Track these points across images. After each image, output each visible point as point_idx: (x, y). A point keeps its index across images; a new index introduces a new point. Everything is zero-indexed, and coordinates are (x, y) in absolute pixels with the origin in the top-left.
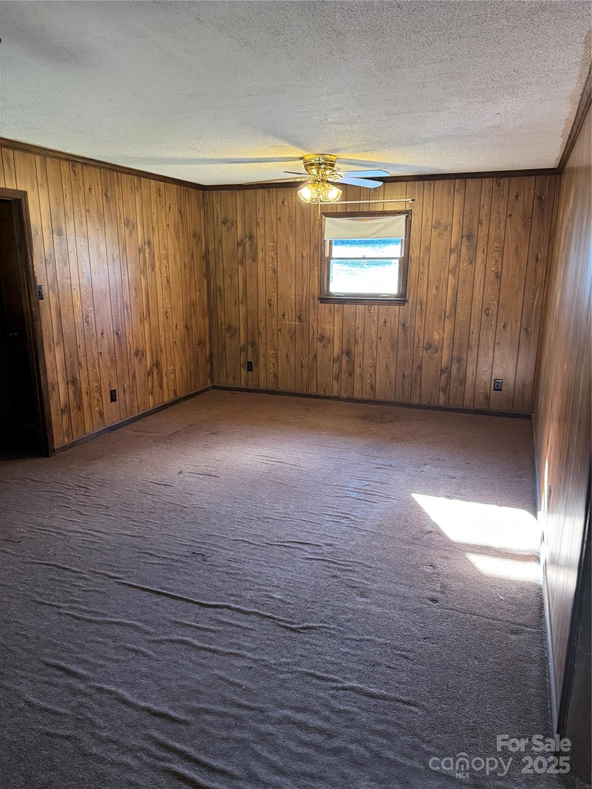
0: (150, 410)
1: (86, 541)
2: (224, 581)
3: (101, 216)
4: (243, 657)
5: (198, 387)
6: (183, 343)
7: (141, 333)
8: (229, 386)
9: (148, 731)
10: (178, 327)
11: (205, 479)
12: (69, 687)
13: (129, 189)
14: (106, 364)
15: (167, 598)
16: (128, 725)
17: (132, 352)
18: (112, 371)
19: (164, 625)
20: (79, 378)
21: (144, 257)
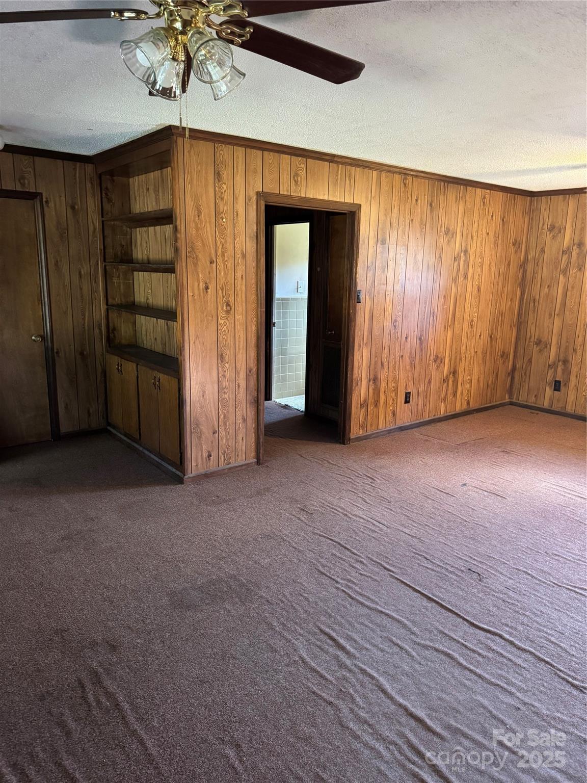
0: (440, 416)
1: (367, 528)
2: (498, 608)
3: (423, 225)
4: (511, 694)
5: (494, 401)
6: (484, 354)
7: (443, 340)
8: (529, 404)
9: (402, 729)
10: (482, 337)
11: (490, 497)
12: (336, 657)
13: (454, 199)
14: (405, 367)
15: (437, 606)
16: (384, 715)
17: (431, 358)
18: (410, 374)
19: (431, 632)
20: (379, 377)
21: (459, 265)
